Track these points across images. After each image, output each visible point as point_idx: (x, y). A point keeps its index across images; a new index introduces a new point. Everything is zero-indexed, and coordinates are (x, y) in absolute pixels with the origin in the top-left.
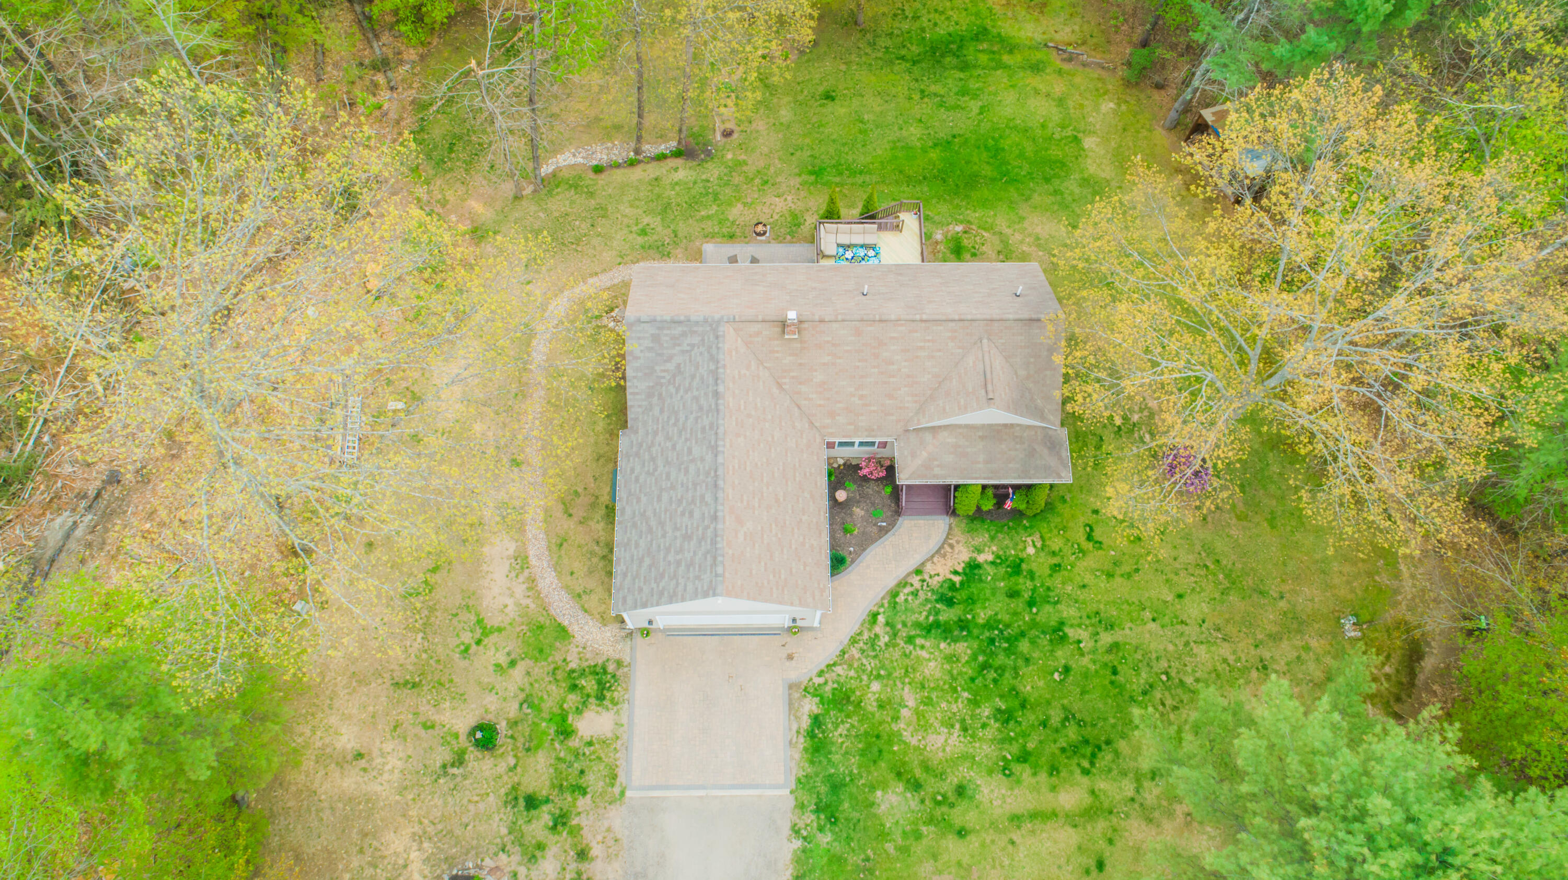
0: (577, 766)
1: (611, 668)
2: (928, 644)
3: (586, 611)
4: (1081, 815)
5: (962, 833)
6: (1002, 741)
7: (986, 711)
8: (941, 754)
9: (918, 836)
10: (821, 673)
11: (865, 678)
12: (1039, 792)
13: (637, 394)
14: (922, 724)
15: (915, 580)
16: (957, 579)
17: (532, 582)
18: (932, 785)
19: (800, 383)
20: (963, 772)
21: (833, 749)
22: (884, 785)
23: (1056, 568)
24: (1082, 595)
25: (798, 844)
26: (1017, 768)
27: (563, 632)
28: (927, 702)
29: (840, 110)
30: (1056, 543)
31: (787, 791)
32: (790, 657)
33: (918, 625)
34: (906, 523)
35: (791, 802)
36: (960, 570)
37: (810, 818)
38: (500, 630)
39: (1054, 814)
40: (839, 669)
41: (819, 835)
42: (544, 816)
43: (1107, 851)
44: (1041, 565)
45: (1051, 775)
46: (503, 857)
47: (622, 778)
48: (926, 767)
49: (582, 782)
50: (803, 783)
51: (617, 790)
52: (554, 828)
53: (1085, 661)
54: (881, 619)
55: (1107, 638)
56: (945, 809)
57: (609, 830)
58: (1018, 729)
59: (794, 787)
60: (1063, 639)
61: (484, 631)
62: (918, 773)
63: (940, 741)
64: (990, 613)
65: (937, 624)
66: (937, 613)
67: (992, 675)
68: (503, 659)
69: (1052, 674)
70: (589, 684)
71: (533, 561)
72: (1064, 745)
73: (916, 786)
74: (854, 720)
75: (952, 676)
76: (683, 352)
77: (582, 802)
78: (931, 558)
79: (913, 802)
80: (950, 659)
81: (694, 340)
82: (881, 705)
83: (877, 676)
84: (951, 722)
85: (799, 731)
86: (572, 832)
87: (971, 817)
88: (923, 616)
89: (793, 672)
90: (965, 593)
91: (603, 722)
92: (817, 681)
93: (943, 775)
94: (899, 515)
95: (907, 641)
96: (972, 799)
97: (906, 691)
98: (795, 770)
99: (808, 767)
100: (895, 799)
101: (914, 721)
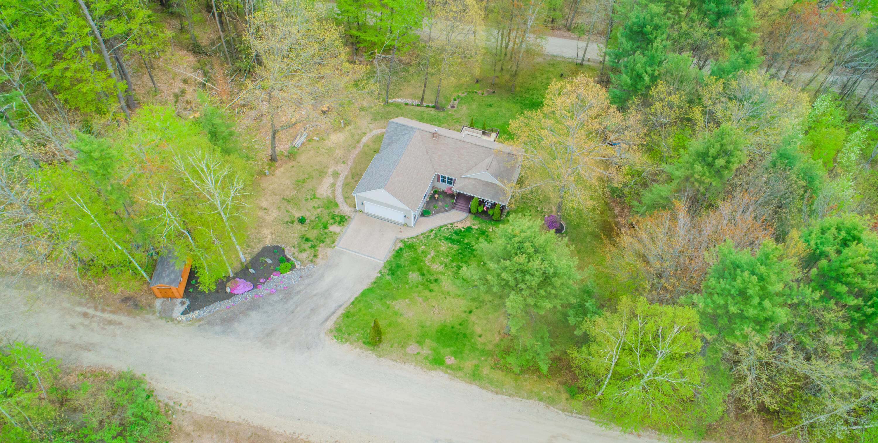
0: (325, 236)
1: (346, 217)
2: (445, 242)
3: (346, 202)
4: (471, 299)
5: (431, 291)
7: (455, 264)
8: (435, 270)
9: (417, 287)
10: (408, 239)
11: (421, 244)
13: (385, 144)
14: (433, 260)
15: (450, 226)
16: (463, 230)
17: (334, 191)
18: (428, 276)
19: (434, 154)
20: (439, 276)
21: (402, 258)
22: (413, 271)
25: (379, 275)
27: (337, 205)
28: (437, 256)
29: (492, 110)
31: (383, 262)
32: (401, 232)
33: (445, 237)
34: (454, 211)
35: (383, 265)
36: (465, 228)
37: (386, 271)
38: (319, 199)
40: (414, 240)
41: (387, 276)
42: (309, 244)
43: (474, 310)
46: (293, 249)
47: (336, 243)
48: (429, 271)
49: (324, 240)
50: (389, 262)
51: (333, 245)
52: (310, 248)
54: (434, 232)
56: (429, 283)
57: (326, 253)
59: (385, 262)
61: (314, 197)
62: (425, 272)
63: (436, 266)
64: (468, 241)
65: (450, 239)
66: (452, 236)
67: (462, 256)
68: (316, 205)
70: (338, 219)
71: (337, 186)
73: (423, 275)
74: (412, 253)
75: (449, 252)
76: (402, 135)
77: (322, 245)
78: (457, 222)
79: (420, 278)
80: (450, 248)
81: (406, 132)
82: (423, 252)
83: (425, 245)
84: (443, 263)
85: (394, 250)
86: (315, 250)
87: (436, 288)
88: (448, 235)
89: (400, 236)
90: (463, 234)
91: (338, 229)
92: (406, 240)
93: (433, 275)
94: (453, 208)
95: (439, 239)
96: (439, 284)
97: (432, 251)
98: (388, 258)
99: (392, 259)
100: (415, 276)
101: (431, 259)
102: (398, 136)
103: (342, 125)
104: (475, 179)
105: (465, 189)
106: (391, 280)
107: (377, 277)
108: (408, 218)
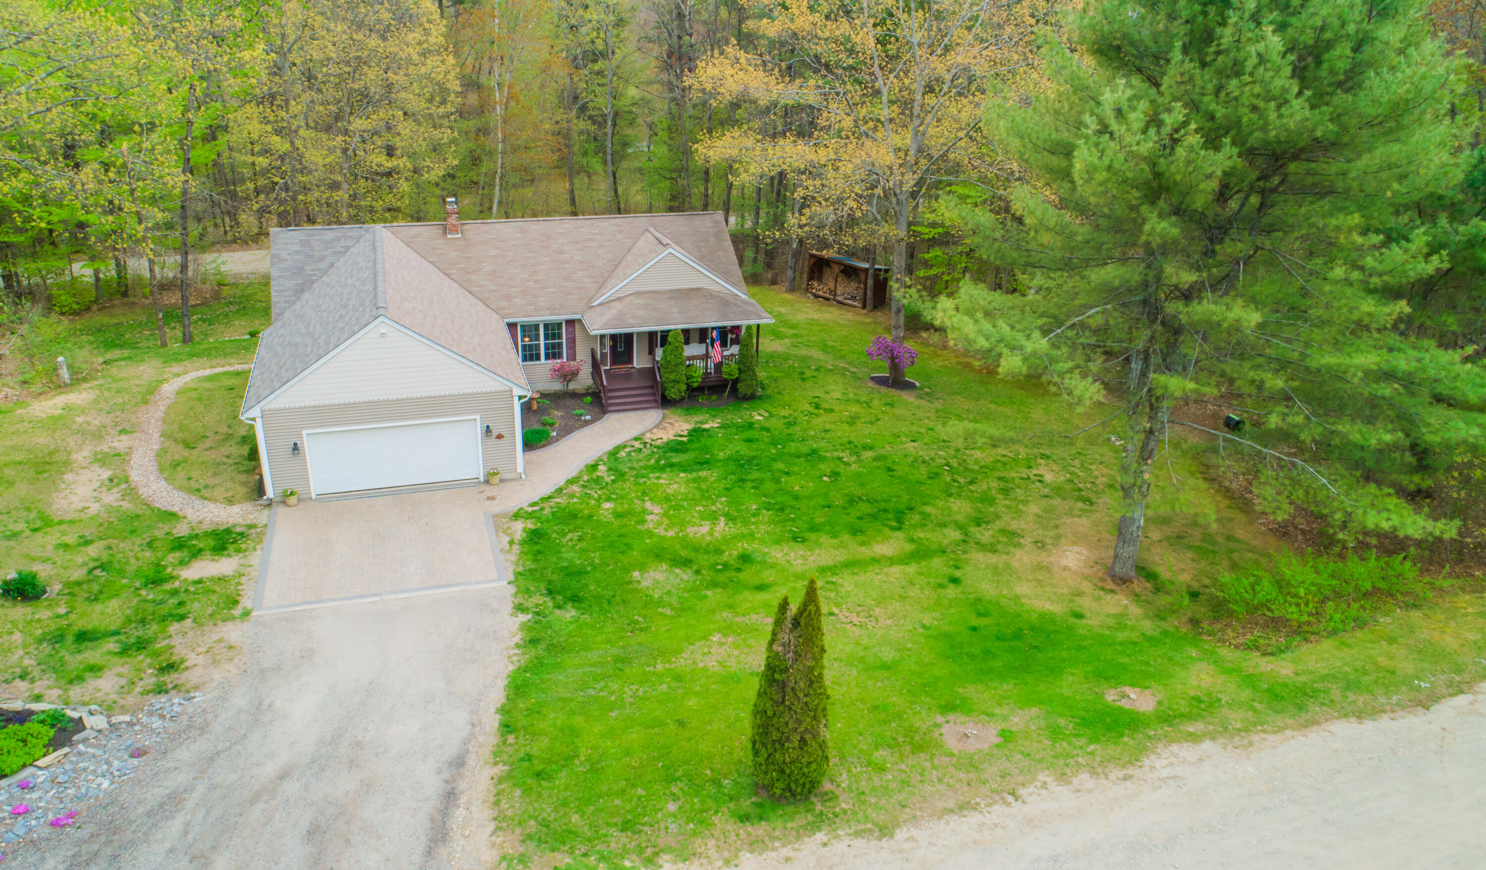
0: (174, 601)
1: (238, 531)
2: (664, 476)
3: (206, 499)
4: (908, 558)
5: (761, 588)
6: (784, 521)
7: (753, 506)
8: (708, 538)
10: (533, 504)
11: (593, 502)
12: (845, 547)
13: (284, 291)
14: (675, 521)
15: (636, 444)
16: (684, 439)
18: (705, 560)
19: (469, 273)
20: (744, 546)
21: (564, 550)
22: (642, 568)
23: (791, 424)
24: (828, 435)
25: (524, 618)
26: (812, 536)
27: (169, 516)
28: (677, 508)
30: (785, 412)
31: (505, 583)
32: (492, 498)
33: (645, 467)
34: (613, 417)
35: (512, 589)
36: (685, 433)
37: (539, 599)
38: (72, 522)
39: (875, 560)
40: (558, 500)
41: (558, 612)
42: (109, 645)
43: (958, 574)
44: (777, 424)
45: (855, 534)
47: (246, 602)
48: (694, 549)
49: (181, 611)
50: (527, 575)
51: (237, 611)
52: (122, 654)
53: (854, 467)
54: (602, 468)
55: (868, 455)
56: (730, 574)
57: (221, 640)
58: (798, 512)
59: (512, 578)
60: (822, 459)
61: (46, 523)
62: (684, 553)
63: (705, 529)
64: (728, 453)
65: (671, 465)
66: (668, 458)
67: (749, 484)
68: (70, 539)
69: (821, 477)
70: (204, 544)
71: (135, 478)
72: (859, 514)
73: (686, 563)
74: (588, 530)
75: (701, 490)
76: (336, 253)
77: (174, 627)
78: (650, 430)
79: (685, 575)
80: (695, 480)
81: (349, 242)
82: (618, 515)
83: (608, 500)
84: (713, 517)
85: (511, 542)
86: (156, 654)
87: (768, 576)
88: (653, 461)
89: (497, 507)
90: (695, 446)
91: (225, 566)
92: (530, 509)
93: (718, 551)
94: (605, 412)
95: (637, 476)
96: (763, 563)
97: (648, 505)
98: (511, 568)
99: (530, 565)
100: (659, 576)
101: (666, 521)
102: (322, 259)
103: (65, 374)
104: (639, 294)
105: (630, 321)
106: (586, 618)
107: (524, 627)
108: (500, 437)
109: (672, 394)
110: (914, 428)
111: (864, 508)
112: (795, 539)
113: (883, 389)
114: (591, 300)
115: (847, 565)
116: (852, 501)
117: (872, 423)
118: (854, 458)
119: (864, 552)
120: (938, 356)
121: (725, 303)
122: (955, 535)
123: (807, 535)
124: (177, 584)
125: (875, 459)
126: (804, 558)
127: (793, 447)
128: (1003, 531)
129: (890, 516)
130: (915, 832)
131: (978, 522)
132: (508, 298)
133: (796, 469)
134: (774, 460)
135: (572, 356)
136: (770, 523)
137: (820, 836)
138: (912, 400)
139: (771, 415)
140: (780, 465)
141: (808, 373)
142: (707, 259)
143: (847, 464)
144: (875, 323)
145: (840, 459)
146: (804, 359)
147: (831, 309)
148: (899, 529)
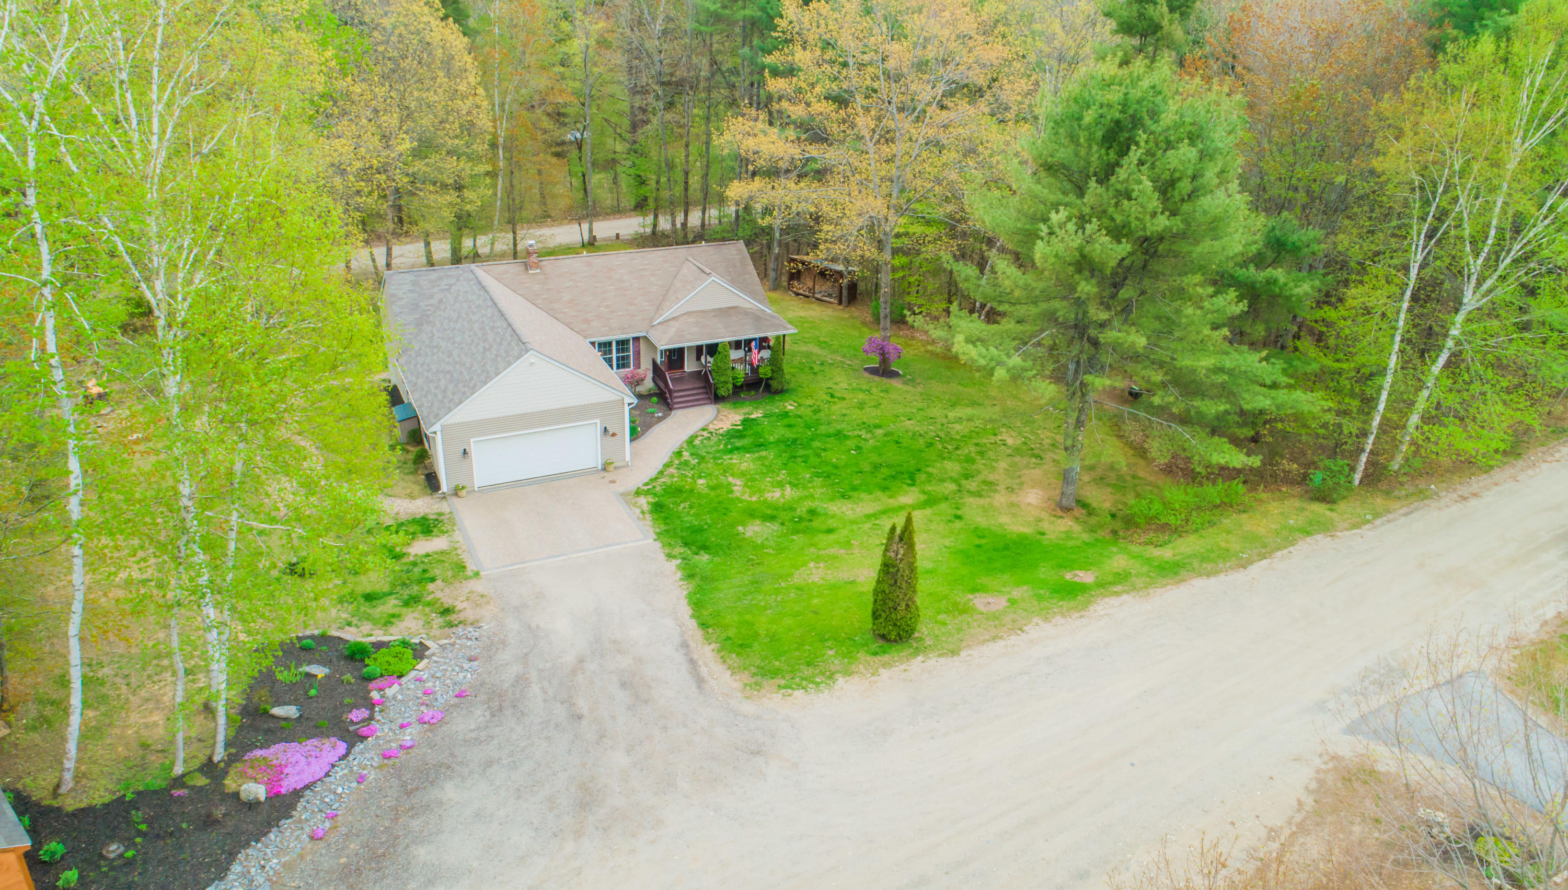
1: (432, 518)
2: (735, 457)
4: (924, 505)
5: (830, 531)
6: (832, 485)
7: (806, 476)
8: (782, 500)
9: (791, 541)
10: (646, 484)
11: (689, 480)
12: (879, 500)
14: (754, 490)
15: (705, 434)
16: (740, 428)
18: (785, 515)
19: (553, 302)
20: (809, 504)
21: (682, 515)
22: (743, 524)
23: (816, 411)
24: (846, 418)
25: (676, 562)
26: (855, 494)
28: (754, 480)
30: (809, 402)
31: (652, 540)
32: (613, 482)
33: (718, 451)
34: (679, 413)
35: (659, 544)
36: (739, 423)
37: (679, 550)
40: (663, 480)
41: (696, 557)
42: (393, 601)
43: (959, 513)
44: (806, 412)
45: (884, 491)
47: (471, 567)
48: (774, 508)
49: (427, 576)
50: (664, 535)
51: (469, 573)
52: (406, 605)
53: (871, 442)
54: (685, 454)
55: (879, 432)
56: (804, 524)
57: (471, 593)
58: (840, 478)
59: (655, 537)
60: (847, 437)
62: (769, 512)
63: (778, 494)
64: (776, 436)
65: (736, 449)
66: (733, 443)
67: (799, 460)
69: (849, 451)
70: (413, 529)
72: (883, 476)
73: (772, 518)
74: (693, 500)
75: (765, 466)
76: (442, 290)
77: (433, 587)
78: (711, 422)
79: (774, 527)
80: (758, 459)
81: (450, 281)
82: (713, 488)
83: (700, 477)
84: (781, 485)
85: (643, 512)
86: (429, 604)
87: (832, 523)
88: (722, 447)
89: (620, 488)
90: (750, 432)
91: (436, 544)
92: (645, 488)
93: (792, 509)
94: (671, 409)
95: (715, 458)
96: (826, 514)
97: (730, 479)
98: (651, 530)
99: (663, 527)
100: (756, 529)
101: (747, 490)
102: (433, 295)
104: (689, 314)
105: (688, 337)
106: (717, 559)
107: (679, 567)
108: (614, 435)
109: (722, 392)
110: (908, 410)
111: (885, 471)
112: (843, 496)
113: (876, 378)
114: (652, 320)
115: (884, 512)
116: (876, 467)
117: (875, 407)
118: (869, 435)
119: (893, 503)
120: (910, 346)
121: (757, 319)
122: (952, 487)
123: (850, 493)
124: (411, 559)
125: (885, 435)
126: (852, 509)
127: (823, 429)
128: (984, 482)
129: (906, 476)
130: (971, 652)
131: (967, 477)
132: (586, 321)
133: (829, 446)
134: (812, 440)
135: (637, 366)
136: (823, 486)
137: (920, 658)
138: (900, 386)
139: (800, 405)
140: (816, 444)
141: (817, 368)
142: (736, 281)
143: (866, 440)
144: (852, 317)
145: (859, 436)
146: (808, 355)
147: (814, 306)
148: (913, 485)
